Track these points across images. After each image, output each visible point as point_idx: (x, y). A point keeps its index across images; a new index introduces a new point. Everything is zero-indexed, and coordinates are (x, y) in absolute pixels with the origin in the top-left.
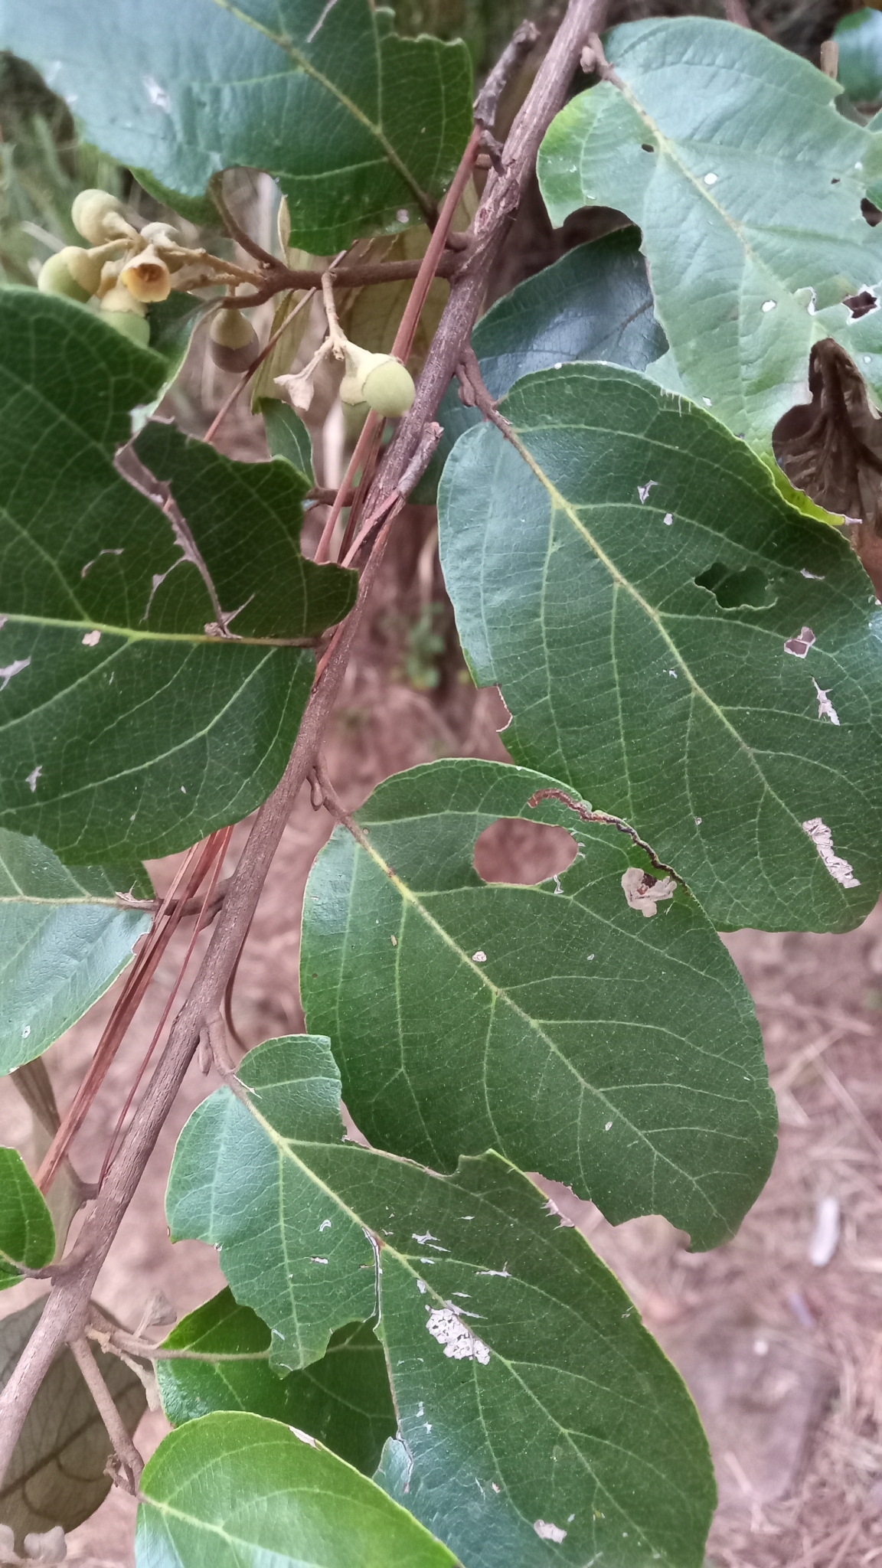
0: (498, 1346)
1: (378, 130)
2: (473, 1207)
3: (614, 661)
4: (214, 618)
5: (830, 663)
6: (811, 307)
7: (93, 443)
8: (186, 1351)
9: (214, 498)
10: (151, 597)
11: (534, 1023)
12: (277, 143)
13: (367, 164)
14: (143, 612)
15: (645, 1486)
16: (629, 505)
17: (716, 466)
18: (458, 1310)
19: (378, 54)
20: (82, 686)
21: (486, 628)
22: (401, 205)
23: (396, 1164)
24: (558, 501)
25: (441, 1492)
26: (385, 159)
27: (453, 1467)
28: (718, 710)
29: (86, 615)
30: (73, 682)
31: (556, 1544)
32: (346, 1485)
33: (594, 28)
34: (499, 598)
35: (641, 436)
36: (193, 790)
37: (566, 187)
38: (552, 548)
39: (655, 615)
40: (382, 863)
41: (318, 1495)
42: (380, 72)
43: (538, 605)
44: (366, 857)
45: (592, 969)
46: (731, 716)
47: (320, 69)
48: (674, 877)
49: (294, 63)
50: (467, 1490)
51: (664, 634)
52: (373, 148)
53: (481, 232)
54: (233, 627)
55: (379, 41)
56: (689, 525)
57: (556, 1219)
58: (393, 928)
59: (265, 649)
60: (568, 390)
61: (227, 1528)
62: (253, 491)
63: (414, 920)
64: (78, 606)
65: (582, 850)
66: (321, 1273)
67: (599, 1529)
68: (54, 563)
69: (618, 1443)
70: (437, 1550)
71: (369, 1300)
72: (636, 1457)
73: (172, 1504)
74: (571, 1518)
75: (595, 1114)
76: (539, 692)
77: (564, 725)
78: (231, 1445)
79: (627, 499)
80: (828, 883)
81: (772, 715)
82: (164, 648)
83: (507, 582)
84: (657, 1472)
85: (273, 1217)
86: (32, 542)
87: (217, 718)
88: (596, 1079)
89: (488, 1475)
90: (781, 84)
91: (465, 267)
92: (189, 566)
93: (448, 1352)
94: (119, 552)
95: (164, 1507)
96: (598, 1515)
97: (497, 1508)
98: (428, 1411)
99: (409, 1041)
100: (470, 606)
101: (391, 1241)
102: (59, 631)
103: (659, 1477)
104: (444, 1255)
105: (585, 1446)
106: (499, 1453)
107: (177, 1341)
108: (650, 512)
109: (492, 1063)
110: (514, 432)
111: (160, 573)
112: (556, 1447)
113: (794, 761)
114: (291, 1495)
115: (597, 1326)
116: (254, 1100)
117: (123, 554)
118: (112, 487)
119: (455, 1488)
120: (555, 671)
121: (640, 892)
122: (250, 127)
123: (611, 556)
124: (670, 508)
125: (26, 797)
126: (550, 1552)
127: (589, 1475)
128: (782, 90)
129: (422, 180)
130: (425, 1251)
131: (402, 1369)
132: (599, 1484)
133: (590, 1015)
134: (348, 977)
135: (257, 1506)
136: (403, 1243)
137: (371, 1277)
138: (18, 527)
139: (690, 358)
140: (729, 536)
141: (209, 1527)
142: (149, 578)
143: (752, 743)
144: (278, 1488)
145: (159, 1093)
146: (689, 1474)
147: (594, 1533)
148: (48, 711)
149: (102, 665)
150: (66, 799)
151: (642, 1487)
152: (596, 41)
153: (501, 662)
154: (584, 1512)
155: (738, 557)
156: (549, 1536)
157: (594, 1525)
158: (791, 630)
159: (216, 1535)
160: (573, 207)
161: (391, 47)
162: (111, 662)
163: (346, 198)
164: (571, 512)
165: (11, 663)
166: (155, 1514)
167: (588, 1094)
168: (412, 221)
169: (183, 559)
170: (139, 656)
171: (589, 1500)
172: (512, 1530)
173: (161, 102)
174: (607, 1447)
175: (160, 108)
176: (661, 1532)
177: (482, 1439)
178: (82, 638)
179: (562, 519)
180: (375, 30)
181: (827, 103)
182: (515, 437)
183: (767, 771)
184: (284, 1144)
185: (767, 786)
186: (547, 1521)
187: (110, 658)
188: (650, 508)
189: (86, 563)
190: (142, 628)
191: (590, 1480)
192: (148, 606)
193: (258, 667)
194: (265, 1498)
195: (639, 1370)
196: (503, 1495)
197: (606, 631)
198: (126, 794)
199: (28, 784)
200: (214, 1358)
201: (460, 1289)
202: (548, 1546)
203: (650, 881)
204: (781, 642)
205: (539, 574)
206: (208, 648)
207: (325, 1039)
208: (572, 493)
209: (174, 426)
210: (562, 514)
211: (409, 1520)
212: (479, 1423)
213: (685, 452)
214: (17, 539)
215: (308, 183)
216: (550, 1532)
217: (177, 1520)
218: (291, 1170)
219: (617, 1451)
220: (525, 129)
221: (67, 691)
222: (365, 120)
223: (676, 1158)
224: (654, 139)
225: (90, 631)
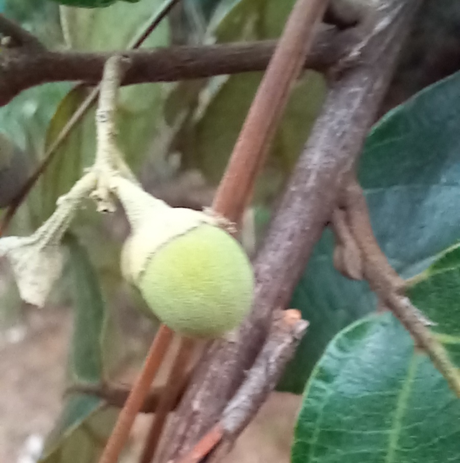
91: (355, 53)
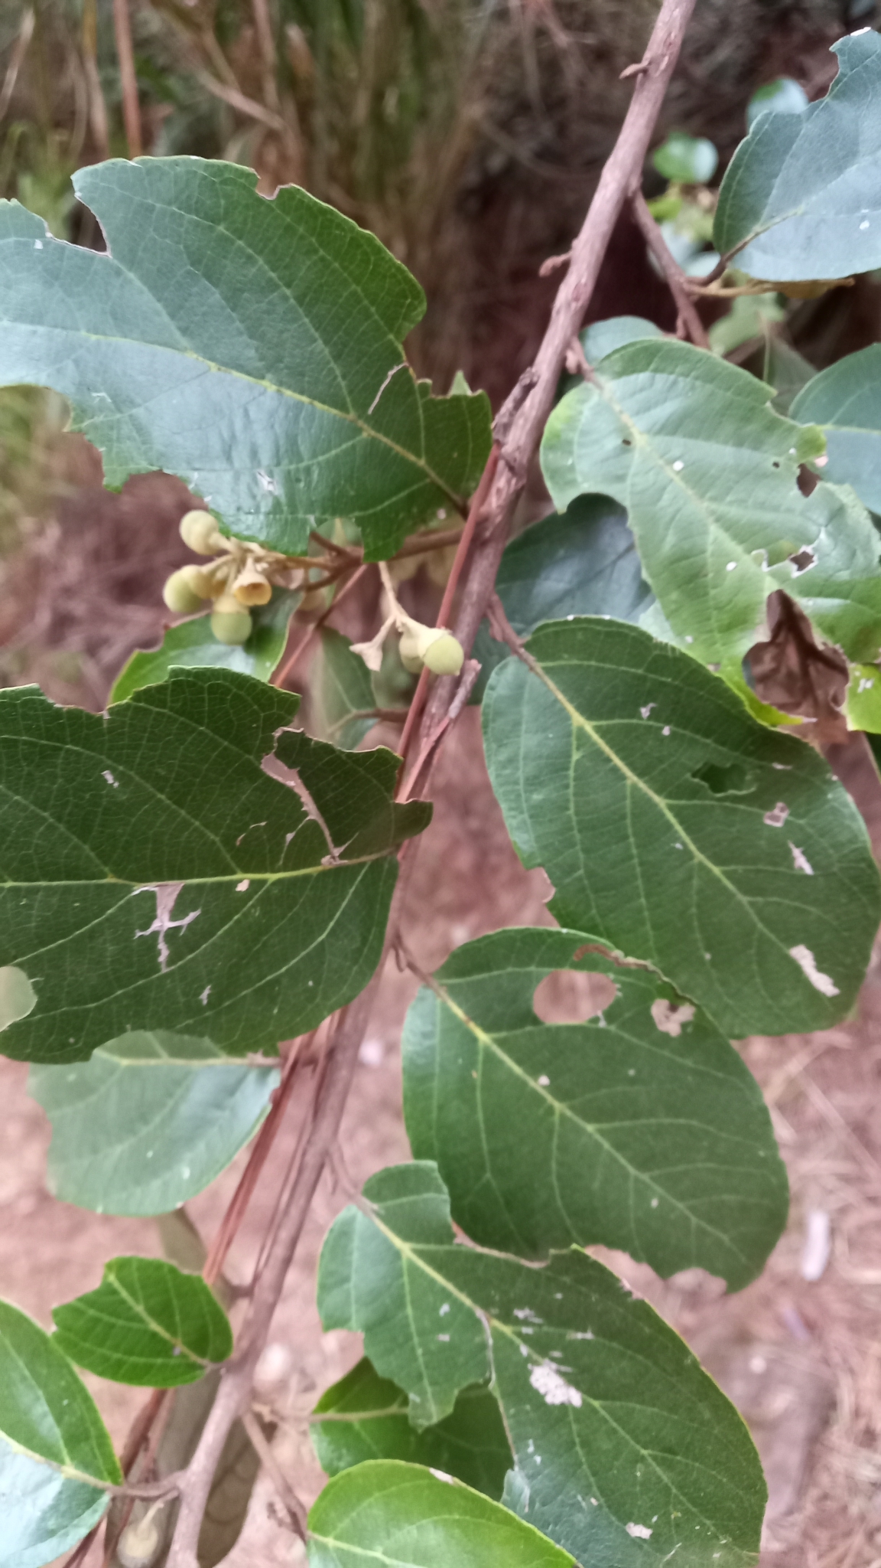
0: (587, 1390)
1: (422, 462)
2: (562, 1288)
3: (632, 840)
4: (328, 852)
5: (801, 828)
6: (764, 564)
7: (247, 756)
8: (331, 1414)
9: (331, 777)
10: (285, 849)
11: (590, 1128)
12: (352, 493)
13: (415, 487)
14: (278, 861)
15: (710, 1489)
16: (634, 721)
17: (701, 693)
18: (554, 1366)
19: (421, 411)
20: (238, 921)
21: (529, 821)
22: (439, 505)
23: (497, 1260)
24: (578, 719)
25: (552, 1509)
26: (428, 481)
27: (559, 1489)
28: (716, 870)
29: (238, 870)
30: (231, 919)
31: (644, 1540)
32: (483, 1511)
33: (573, 334)
34: (537, 797)
35: (640, 671)
36: (317, 983)
37: (565, 476)
38: (576, 756)
39: (661, 802)
40: (459, 1012)
41: (457, 1521)
42: (422, 423)
43: (568, 801)
44: (446, 1010)
45: (633, 1081)
46: (727, 874)
47: (378, 430)
48: (692, 1003)
49: (359, 431)
50: (572, 1505)
51: (670, 816)
52: (421, 474)
53: (499, 507)
54: (342, 856)
55: (420, 402)
56: (683, 735)
57: (629, 1294)
58: (471, 1064)
59: (362, 865)
60: (580, 636)
61: (385, 1553)
62: (360, 769)
63: (490, 1057)
64: (233, 865)
65: (619, 990)
66: (443, 1347)
67: (677, 1525)
68: (217, 839)
69: (687, 1458)
70: (559, 1554)
71: (484, 1366)
72: (702, 1467)
73: (338, 1538)
74: (655, 1519)
75: (643, 1194)
76: (573, 868)
77: (596, 891)
78: (381, 1487)
79: (632, 716)
80: (814, 994)
81: (758, 871)
82: (293, 881)
83: (541, 784)
84: (719, 1477)
85: (400, 1304)
86: (202, 828)
87: (332, 924)
88: (643, 1165)
89: (587, 1492)
90: (728, 389)
91: (489, 534)
92: (314, 822)
93: (549, 1399)
94: (263, 824)
95: (330, 1542)
96: (675, 1515)
97: (597, 1517)
98: (537, 1447)
99: (494, 1153)
100: (513, 805)
101: (499, 1317)
102: (220, 884)
103: (721, 1481)
104: (540, 1326)
105: (661, 1462)
106: (594, 1474)
107: (324, 1405)
108: (651, 727)
109: (560, 1164)
110: (539, 666)
111: (291, 832)
112: (639, 1466)
113: (779, 904)
114: (435, 1523)
115: (664, 1370)
116: (378, 1214)
117: (266, 824)
118: (260, 781)
119: (563, 1504)
120: (586, 851)
121: (667, 1017)
122: (333, 488)
123: (623, 759)
124: (667, 722)
125: (200, 1009)
126: (641, 1547)
127: (666, 1486)
128: (729, 394)
129: (456, 487)
130: (526, 1322)
131: (514, 1416)
132: (674, 1491)
133: (635, 1116)
134: (441, 1108)
135: (409, 1534)
136: (507, 1317)
137: (483, 1346)
138: (193, 820)
139: (673, 607)
140: (716, 741)
141: (371, 1553)
142: (284, 837)
143: (746, 892)
144: (424, 1517)
145: (295, 1212)
146: (745, 1477)
147: (673, 1529)
148: (214, 944)
149: (251, 903)
150: (229, 1006)
151: (708, 1490)
152: (576, 344)
153: (544, 848)
154: (665, 1514)
155: (723, 756)
156: (638, 1535)
157: (673, 1523)
158: (768, 806)
159: (375, 1559)
160: (573, 494)
161: (430, 405)
162: (258, 900)
163: (401, 516)
164: (588, 727)
165: (187, 915)
166: (323, 1548)
167: (637, 1180)
168: (449, 515)
169: (308, 818)
170: (276, 891)
171: (667, 1504)
172: (610, 1533)
173: (271, 488)
174: (679, 1462)
175: (270, 493)
176: (726, 1523)
177: (580, 1465)
178: (236, 886)
179: (582, 734)
180: (418, 396)
181: (764, 403)
182: (539, 670)
183: (759, 913)
184: (406, 1248)
185: (760, 925)
186: (636, 1523)
187: (256, 897)
188: (651, 723)
189: (240, 836)
190: (278, 871)
191: (667, 1489)
192: (283, 855)
193: (359, 878)
194: (414, 1526)
195: (700, 1401)
196: (600, 1507)
197: (623, 817)
198: (268, 994)
199: (201, 1001)
200: (355, 1417)
201: (555, 1349)
202: (639, 1542)
203: (673, 1008)
204: (760, 817)
205: (566, 777)
206: (324, 874)
207: (432, 1164)
208: (589, 713)
209: (302, 733)
210: (581, 730)
211: (534, 1533)
212: (577, 1453)
213: (676, 683)
214: (191, 828)
215: (375, 514)
216: (640, 1531)
217: (343, 1550)
218: (413, 1269)
219: (687, 1465)
220: (526, 420)
221: (226, 927)
222: (412, 458)
223: (711, 1221)
224: (630, 434)
225: (240, 881)
